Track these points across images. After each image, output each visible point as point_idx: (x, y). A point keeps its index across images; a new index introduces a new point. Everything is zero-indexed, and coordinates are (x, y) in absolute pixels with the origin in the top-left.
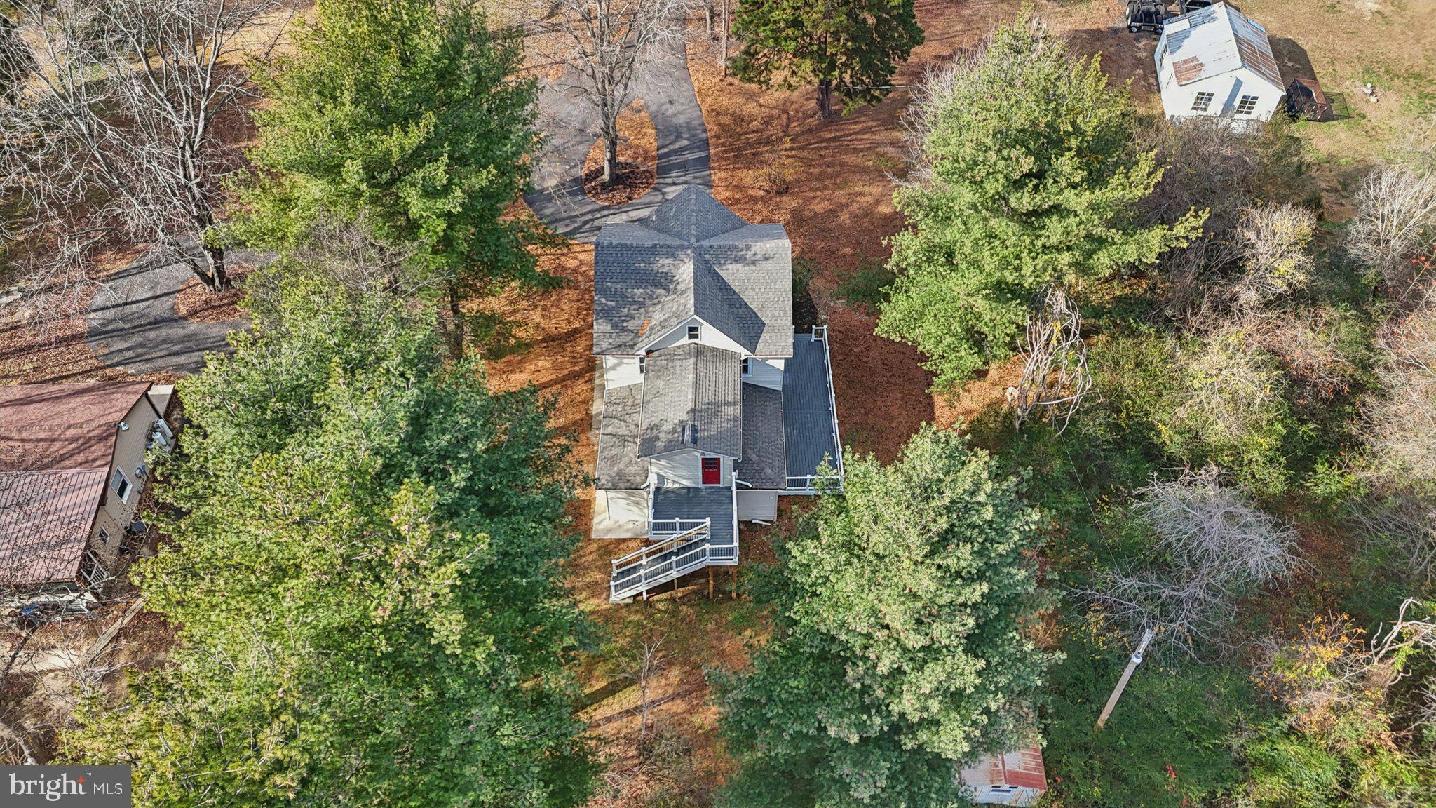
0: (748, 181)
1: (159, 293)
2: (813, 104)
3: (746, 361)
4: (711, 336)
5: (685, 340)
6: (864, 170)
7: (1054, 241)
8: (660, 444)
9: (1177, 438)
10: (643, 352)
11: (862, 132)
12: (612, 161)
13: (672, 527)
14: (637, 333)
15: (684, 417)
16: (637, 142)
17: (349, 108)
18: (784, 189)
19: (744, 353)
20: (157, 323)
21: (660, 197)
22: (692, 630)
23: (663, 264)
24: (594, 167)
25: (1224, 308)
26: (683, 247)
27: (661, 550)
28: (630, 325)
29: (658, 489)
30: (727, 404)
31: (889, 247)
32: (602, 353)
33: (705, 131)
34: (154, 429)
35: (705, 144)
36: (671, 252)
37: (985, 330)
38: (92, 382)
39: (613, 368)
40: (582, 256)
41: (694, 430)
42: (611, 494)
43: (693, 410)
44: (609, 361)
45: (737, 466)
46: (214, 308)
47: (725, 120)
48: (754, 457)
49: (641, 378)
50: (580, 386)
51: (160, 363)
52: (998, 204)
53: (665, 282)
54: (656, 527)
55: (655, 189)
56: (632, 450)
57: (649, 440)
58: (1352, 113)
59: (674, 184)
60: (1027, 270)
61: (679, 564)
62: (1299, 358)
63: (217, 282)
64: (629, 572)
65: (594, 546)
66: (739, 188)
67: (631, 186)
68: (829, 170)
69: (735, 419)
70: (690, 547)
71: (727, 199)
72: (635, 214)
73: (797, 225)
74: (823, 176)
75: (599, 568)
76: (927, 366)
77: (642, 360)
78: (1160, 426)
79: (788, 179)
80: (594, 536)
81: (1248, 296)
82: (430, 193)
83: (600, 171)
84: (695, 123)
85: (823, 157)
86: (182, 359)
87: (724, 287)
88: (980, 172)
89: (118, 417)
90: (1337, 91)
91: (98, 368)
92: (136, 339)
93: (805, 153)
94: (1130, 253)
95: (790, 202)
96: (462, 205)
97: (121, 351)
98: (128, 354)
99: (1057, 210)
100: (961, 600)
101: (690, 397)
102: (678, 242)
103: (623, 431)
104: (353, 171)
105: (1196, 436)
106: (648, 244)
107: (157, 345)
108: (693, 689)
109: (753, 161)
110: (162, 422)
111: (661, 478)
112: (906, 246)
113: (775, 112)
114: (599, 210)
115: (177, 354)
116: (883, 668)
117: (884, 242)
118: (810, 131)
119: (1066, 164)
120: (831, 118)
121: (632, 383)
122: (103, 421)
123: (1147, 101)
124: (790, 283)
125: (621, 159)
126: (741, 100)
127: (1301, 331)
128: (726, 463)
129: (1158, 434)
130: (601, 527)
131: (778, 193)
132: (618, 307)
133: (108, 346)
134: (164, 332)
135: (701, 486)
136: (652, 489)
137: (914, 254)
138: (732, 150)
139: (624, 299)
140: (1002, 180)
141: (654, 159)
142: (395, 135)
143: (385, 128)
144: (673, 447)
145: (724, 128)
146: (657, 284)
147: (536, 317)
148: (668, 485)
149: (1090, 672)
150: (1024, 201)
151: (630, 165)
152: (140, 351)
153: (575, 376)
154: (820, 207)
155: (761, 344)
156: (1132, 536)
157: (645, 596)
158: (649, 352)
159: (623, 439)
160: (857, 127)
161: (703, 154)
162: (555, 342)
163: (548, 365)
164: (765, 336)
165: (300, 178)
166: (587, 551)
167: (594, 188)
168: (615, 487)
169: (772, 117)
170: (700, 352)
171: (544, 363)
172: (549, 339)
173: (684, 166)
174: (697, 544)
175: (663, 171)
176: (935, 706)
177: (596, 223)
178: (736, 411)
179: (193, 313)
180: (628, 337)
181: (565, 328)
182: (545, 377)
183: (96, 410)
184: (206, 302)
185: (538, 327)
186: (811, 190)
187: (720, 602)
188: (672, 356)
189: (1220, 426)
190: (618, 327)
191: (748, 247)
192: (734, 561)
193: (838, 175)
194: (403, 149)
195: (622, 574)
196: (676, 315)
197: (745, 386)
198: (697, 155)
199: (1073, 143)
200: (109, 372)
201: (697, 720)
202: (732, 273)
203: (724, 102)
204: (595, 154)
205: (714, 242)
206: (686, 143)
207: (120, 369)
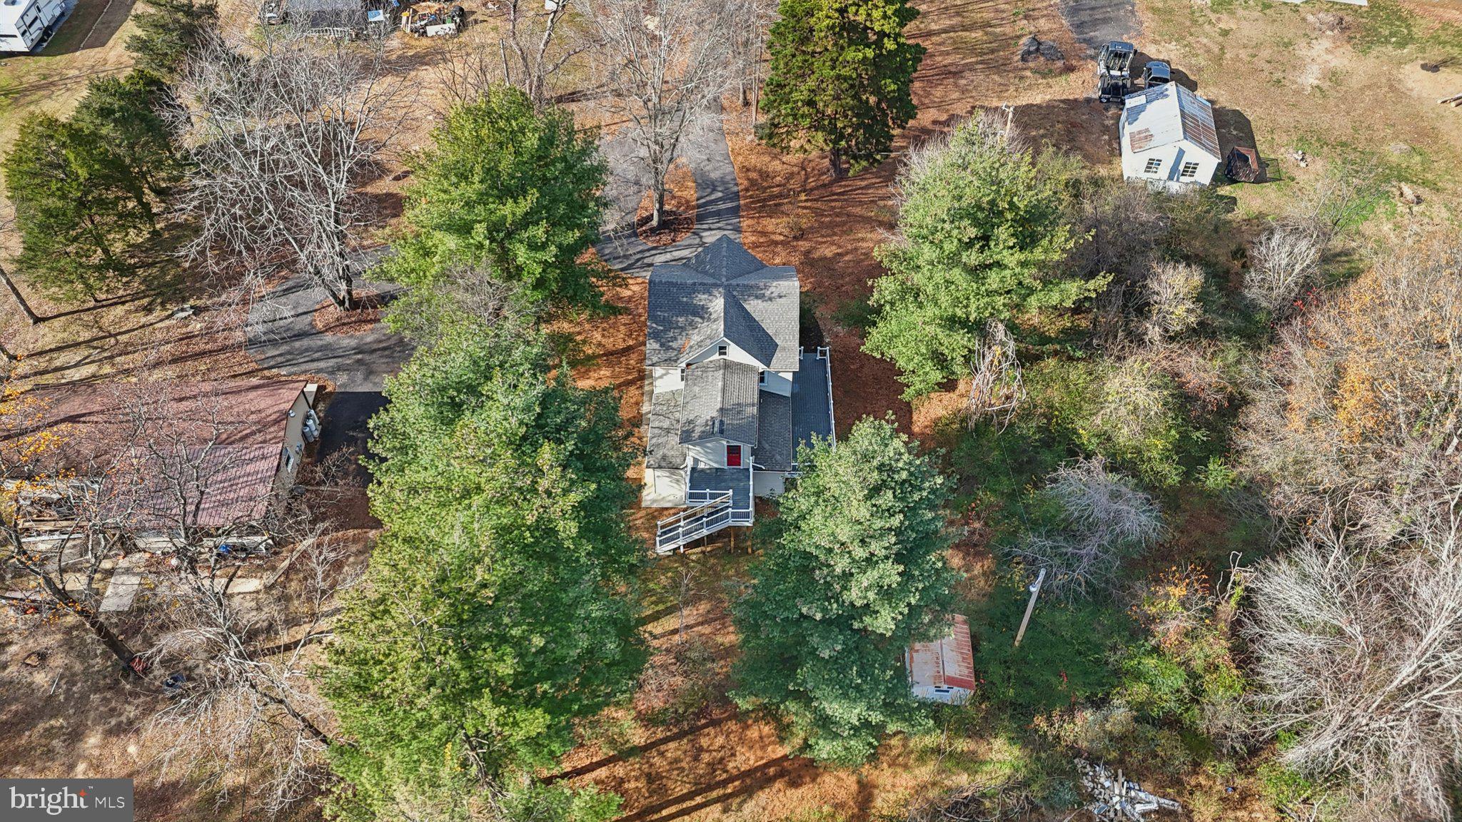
0: (770, 228)
1: (300, 311)
2: (826, 162)
3: (762, 373)
4: (736, 354)
5: (716, 356)
6: (868, 220)
7: (994, 286)
8: (696, 435)
9: (1094, 440)
10: (684, 365)
11: (867, 187)
12: (660, 210)
13: (703, 496)
14: (679, 351)
15: (715, 414)
16: (679, 194)
17: (477, 186)
18: (801, 235)
19: (761, 367)
20: (301, 335)
21: (697, 241)
22: (717, 576)
23: (701, 299)
24: (645, 214)
25: (1139, 340)
26: (716, 286)
27: (695, 514)
28: (674, 345)
29: (693, 469)
30: (747, 405)
31: (872, 287)
32: (653, 365)
33: (737, 185)
34: (308, 417)
35: (736, 196)
36: (707, 289)
37: (946, 352)
38: (255, 381)
39: (661, 377)
40: (635, 287)
41: (722, 422)
42: (658, 473)
43: (721, 409)
44: (658, 371)
45: (754, 452)
46: (344, 324)
47: (753, 175)
48: (767, 446)
49: (682, 385)
50: (633, 391)
51: (304, 367)
52: (953, 260)
53: (701, 312)
54: (692, 496)
55: (695, 233)
56: (674, 439)
57: (687, 431)
58: (1283, 176)
59: (710, 229)
60: (973, 308)
61: (708, 524)
62: (1193, 380)
63: (347, 304)
64: (670, 531)
65: (642, 513)
66: (763, 234)
67: (675, 230)
68: (838, 219)
69: (753, 416)
70: (717, 512)
71: (753, 243)
72: (677, 254)
73: (809, 265)
74: (831, 225)
75: (647, 530)
76: (902, 379)
77: (683, 371)
78: (1081, 431)
79: (804, 226)
80: (643, 505)
81: (1154, 332)
82: (533, 246)
83: (650, 218)
84: (728, 178)
85: (833, 208)
86: (322, 365)
87: (747, 316)
88: (939, 236)
89: (287, 406)
90: (1272, 156)
91: (258, 370)
92: (284, 348)
93: (819, 204)
94: (1055, 298)
95: (804, 245)
96: (556, 256)
97: (273, 357)
98: (280, 359)
99: (998, 264)
100: (888, 525)
101: (719, 399)
102: (711, 281)
103: (666, 424)
104: (480, 229)
105: (1109, 439)
106: (689, 282)
107: (301, 352)
108: (717, 617)
109: (775, 211)
110: (312, 412)
111: (696, 461)
112: (885, 287)
113: (796, 169)
114: (649, 250)
115: (318, 360)
116: (838, 570)
117: (870, 283)
118: (824, 186)
119: (1003, 233)
120: (841, 175)
121: (674, 389)
122: (276, 409)
123: (1110, 162)
124: (798, 313)
125: (667, 207)
126: (767, 159)
127: (1194, 359)
128: (746, 449)
129: (1079, 436)
130: (649, 498)
131: (795, 238)
132: (665, 331)
133: (263, 352)
134: (306, 342)
135: (726, 467)
136: (689, 469)
137: (891, 293)
138: (759, 201)
139: (669, 325)
140: (956, 241)
141: (693, 208)
142: (508, 205)
143: (501, 199)
144: (705, 436)
145: (753, 183)
146: (695, 314)
147: (597, 336)
148: (701, 466)
149: (1013, 609)
150: (972, 258)
151: (674, 213)
152: (289, 357)
153: (629, 383)
154: (829, 251)
155: (774, 360)
156: (1048, 511)
157: (682, 550)
158: (688, 365)
159: (668, 431)
160: (864, 183)
161: (734, 204)
162: (612, 356)
163: (608, 374)
164: (778, 354)
165: (438, 235)
166: (638, 515)
167: (645, 232)
168: (660, 467)
169: (792, 174)
170: (727, 366)
171: (605, 372)
172: (609, 354)
173: (718, 214)
174: (722, 510)
175: (700, 218)
176: (871, 595)
177: (646, 261)
178: (755, 410)
179: (328, 328)
180: (672, 354)
181: (621, 345)
182: (604, 384)
183: (269, 401)
184: (338, 319)
185: (600, 344)
186: (823, 236)
187: (739, 556)
188: (705, 369)
189: (1125, 431)
190: (665, 346)
191: (766, 287)
192: (749, 523)
193: (844, 223)
194: (514, 214)
195: (665, 533)
196: (710, 337)
197: (763, 394)
198: (730, 205)
199: (1009, 216)
200: (266, 373)
201: (719, 639)
202: (753, 306)
203: (754, 160)
204: (645, 203)
205: (741, 281)
206: (720, 194)
207: (275, 371)
